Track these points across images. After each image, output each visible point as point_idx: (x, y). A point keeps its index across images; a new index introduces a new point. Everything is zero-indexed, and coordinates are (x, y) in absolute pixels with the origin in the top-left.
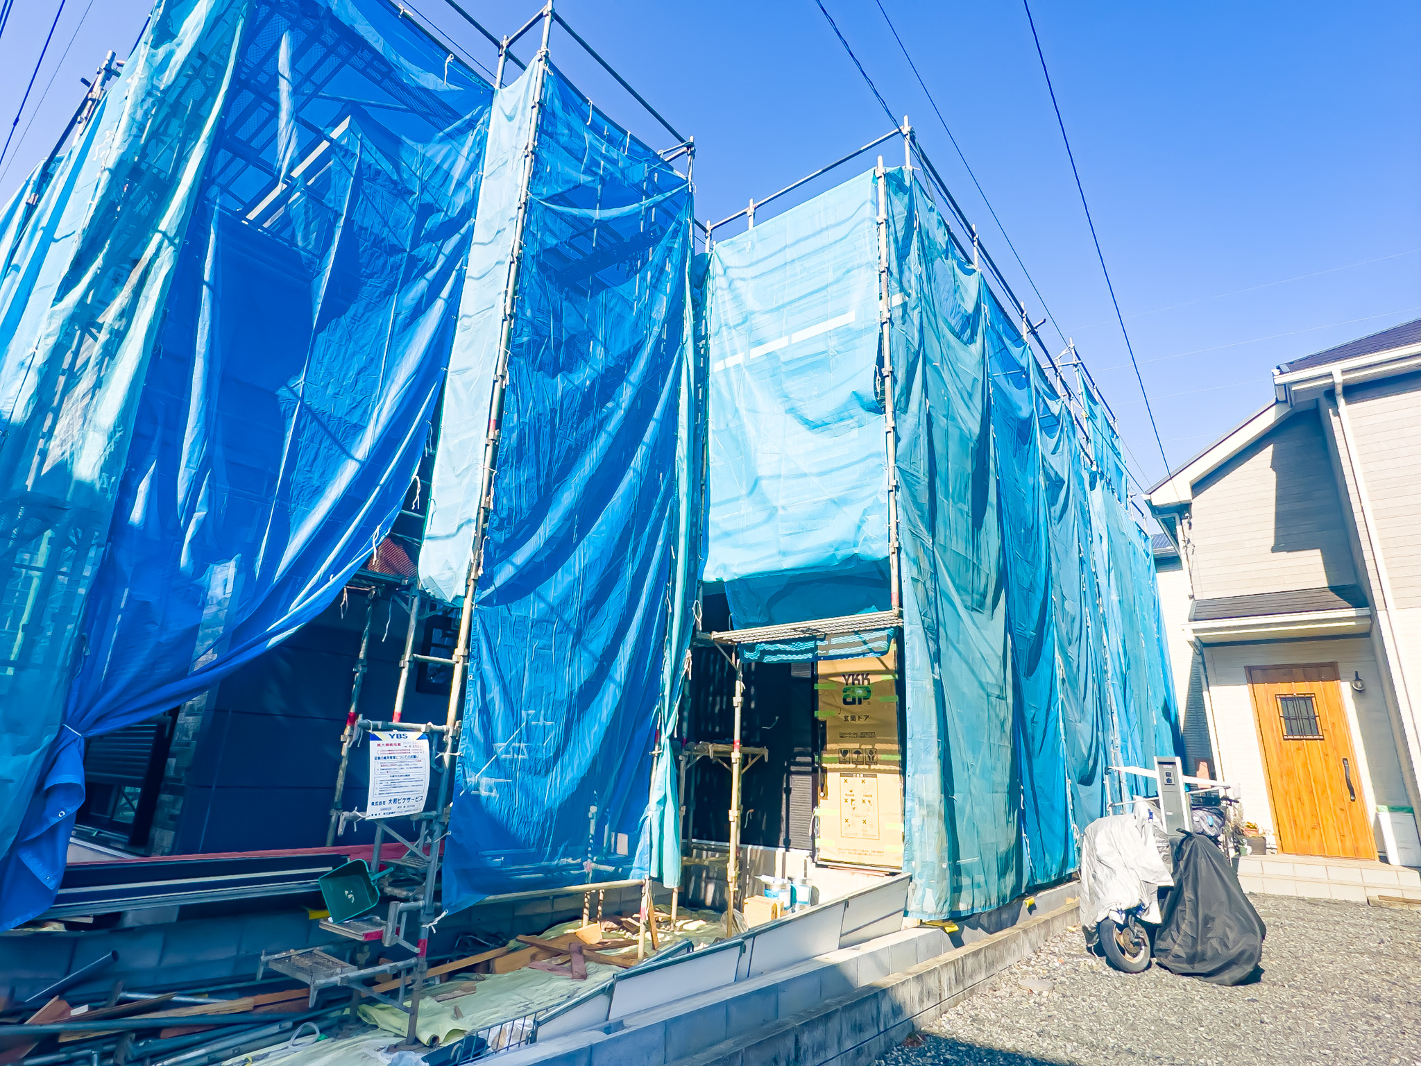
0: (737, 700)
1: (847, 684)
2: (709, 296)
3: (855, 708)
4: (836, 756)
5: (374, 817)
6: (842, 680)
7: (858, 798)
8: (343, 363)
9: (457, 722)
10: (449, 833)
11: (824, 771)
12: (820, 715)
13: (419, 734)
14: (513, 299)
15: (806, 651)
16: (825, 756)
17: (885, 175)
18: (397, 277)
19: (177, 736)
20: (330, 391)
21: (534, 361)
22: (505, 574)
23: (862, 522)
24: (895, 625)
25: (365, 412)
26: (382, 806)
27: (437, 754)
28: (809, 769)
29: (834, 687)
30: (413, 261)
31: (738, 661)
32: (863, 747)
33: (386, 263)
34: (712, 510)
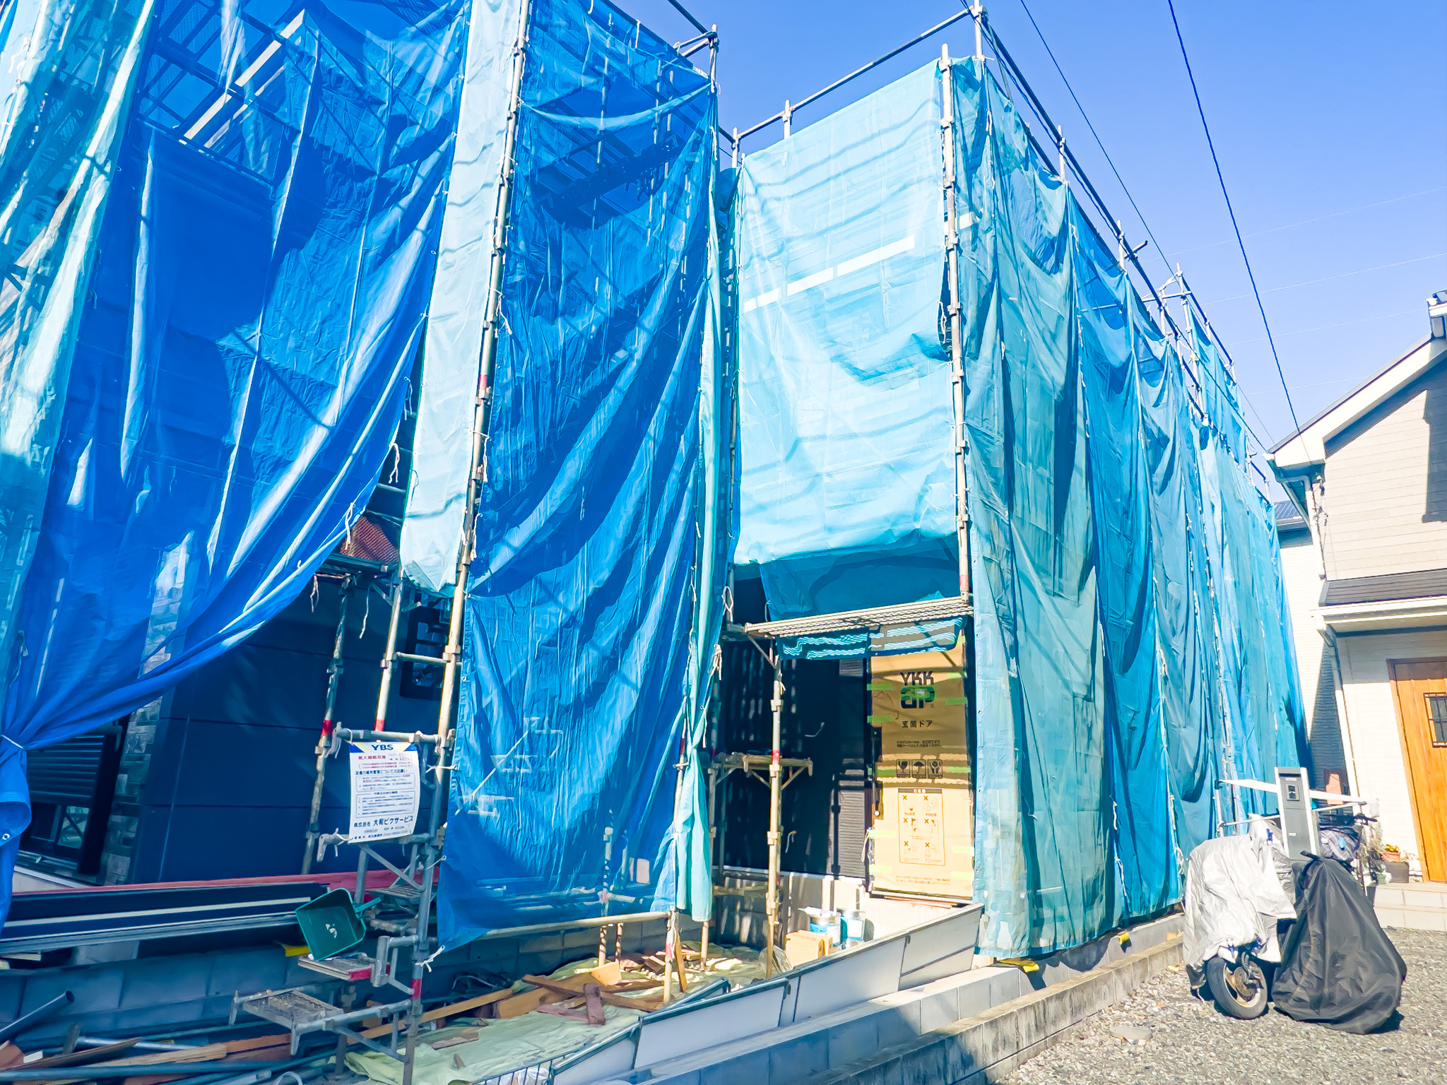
0: (776, 703)
1: (906, 684)
2: (737, 221)
3: (916, 712)
4: (893, 768)
5: (358, 840)
6: (900, 679)
7: (920, 817)
8: (305, 311)
9: (450, 731)
10: (444, 858)
11: (880, 786)
12: (873, 720)
13: (407, 745)
14: (504, 229)
15: (857, 646)
16: (880, 768)
17: (950, 68)
18: (365, 205)
19: (128, 748)
20: (291, 343)
21: (530, 305)
22: (501, 558)
23: (924, 491)
24: (964, 613)
25: (333, 368)
26: (367, 828)
27: (428, 768)
28: (861, 783)
29: (891, 688)
30: (384, 185)
31: (777, 657)
32: (926, 757)
33: (351, 189)
34: (743, 478)
